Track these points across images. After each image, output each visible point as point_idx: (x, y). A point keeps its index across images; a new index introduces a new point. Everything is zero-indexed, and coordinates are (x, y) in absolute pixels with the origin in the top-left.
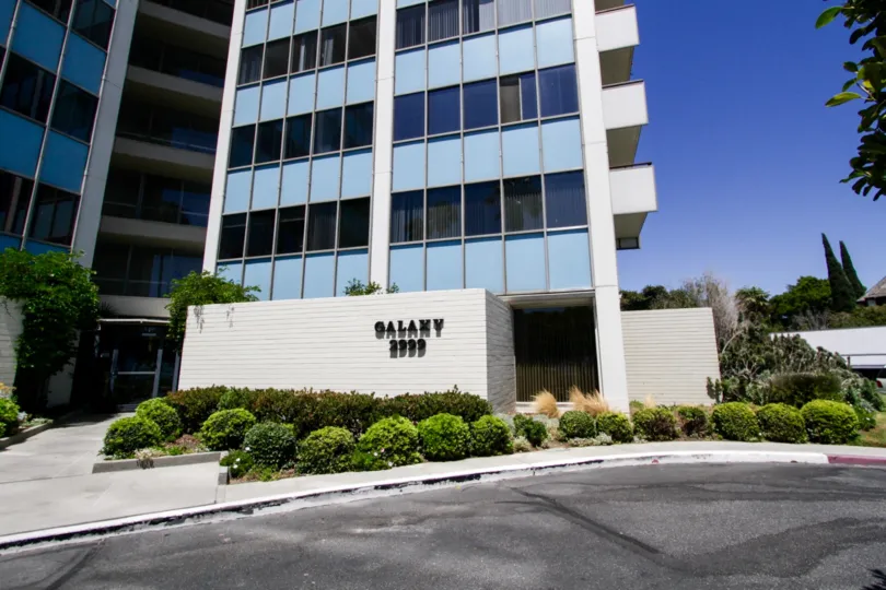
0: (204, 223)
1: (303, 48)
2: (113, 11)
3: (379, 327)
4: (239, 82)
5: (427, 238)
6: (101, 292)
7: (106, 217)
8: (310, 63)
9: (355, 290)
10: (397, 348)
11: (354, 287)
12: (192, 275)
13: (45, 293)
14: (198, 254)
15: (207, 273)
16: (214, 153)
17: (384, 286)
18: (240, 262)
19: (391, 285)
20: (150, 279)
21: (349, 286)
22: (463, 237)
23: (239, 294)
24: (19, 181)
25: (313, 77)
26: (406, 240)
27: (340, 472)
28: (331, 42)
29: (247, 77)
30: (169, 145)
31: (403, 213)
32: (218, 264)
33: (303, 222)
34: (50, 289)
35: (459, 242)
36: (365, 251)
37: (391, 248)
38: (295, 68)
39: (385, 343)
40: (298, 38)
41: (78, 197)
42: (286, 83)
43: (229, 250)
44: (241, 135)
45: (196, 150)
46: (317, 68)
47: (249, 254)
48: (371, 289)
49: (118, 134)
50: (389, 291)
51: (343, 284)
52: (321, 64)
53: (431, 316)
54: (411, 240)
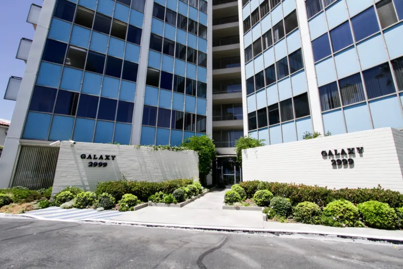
0: (241, 118)
1: (266, 39)
2: (206, 54)
3: (324, 154)
4: (246, 62)
5: (343, 105)
6: (216, 147)
7: (214, 122)
8: (270, 43)
9: (307, 137)
10: (336, 164)
11: (307, 135)
12: (241, 138)
13: (203, 148)
14: (241, 130)
15: (246, 136)
16: (241, 91)
17: (322, 133)
18: (256, 131)
19: (326, 132)
20: (228, 141)
21: (304, 135)
22: (367, 100)
23: (258, 144)
24: (192, 115)
25: (272, 48)
26: (330, 109)
27: (316, 224)
28: (277, 31)
29: (248, 59)
30: (226, 93)
31: (326, 95)
32: (249, 133)
33: (278, 110)
34: (203, 147)
35: (365, 103)
36: (310, 117)
37: (322, 114)
38: (265, 48)
39: (328, 161)
40: (263, 36)
41: (206, 117)
42: (262, 56)
43: (252, 127)
44: (250, 81)
45: (235, 92)
46: (273, 43)
47: (259, 127)
48: (316, 136)
49: (213, 94)
50: (325, 135)
51: (301, 134)
52: (275, 42)
53: (354, 146)
54: (333, 108)
